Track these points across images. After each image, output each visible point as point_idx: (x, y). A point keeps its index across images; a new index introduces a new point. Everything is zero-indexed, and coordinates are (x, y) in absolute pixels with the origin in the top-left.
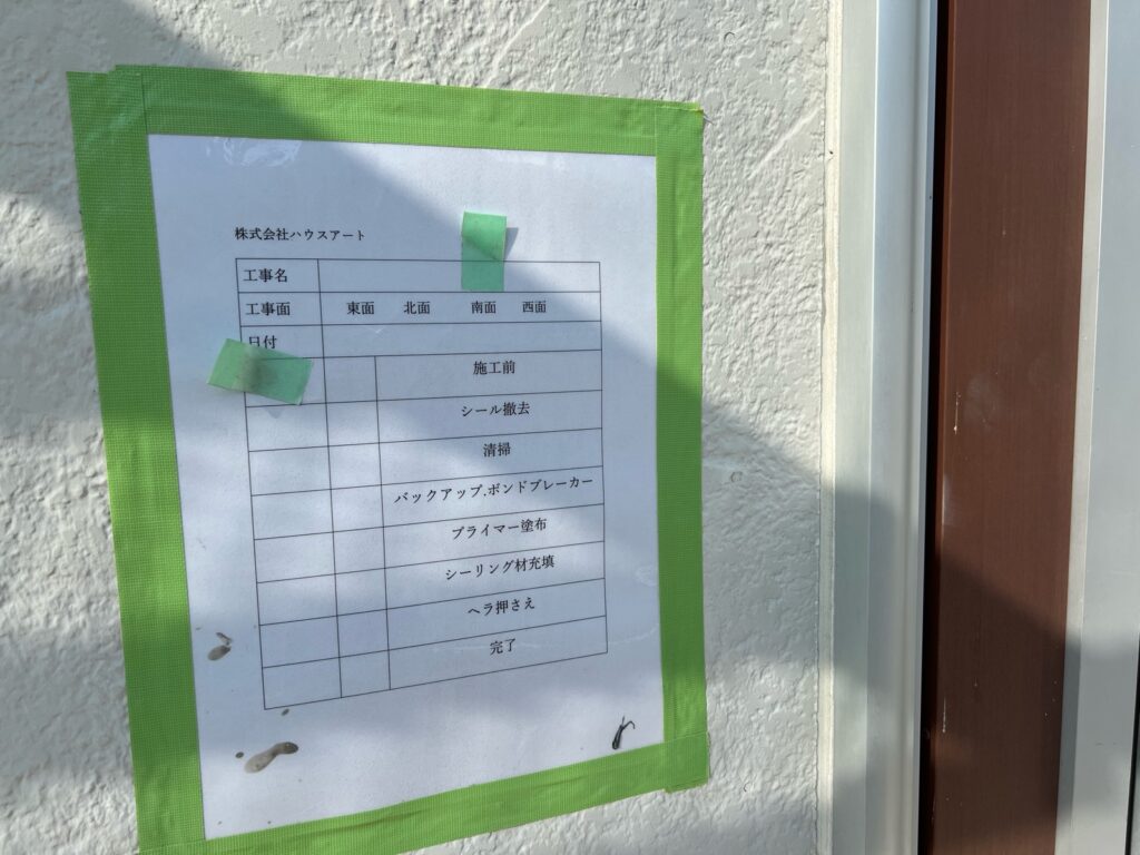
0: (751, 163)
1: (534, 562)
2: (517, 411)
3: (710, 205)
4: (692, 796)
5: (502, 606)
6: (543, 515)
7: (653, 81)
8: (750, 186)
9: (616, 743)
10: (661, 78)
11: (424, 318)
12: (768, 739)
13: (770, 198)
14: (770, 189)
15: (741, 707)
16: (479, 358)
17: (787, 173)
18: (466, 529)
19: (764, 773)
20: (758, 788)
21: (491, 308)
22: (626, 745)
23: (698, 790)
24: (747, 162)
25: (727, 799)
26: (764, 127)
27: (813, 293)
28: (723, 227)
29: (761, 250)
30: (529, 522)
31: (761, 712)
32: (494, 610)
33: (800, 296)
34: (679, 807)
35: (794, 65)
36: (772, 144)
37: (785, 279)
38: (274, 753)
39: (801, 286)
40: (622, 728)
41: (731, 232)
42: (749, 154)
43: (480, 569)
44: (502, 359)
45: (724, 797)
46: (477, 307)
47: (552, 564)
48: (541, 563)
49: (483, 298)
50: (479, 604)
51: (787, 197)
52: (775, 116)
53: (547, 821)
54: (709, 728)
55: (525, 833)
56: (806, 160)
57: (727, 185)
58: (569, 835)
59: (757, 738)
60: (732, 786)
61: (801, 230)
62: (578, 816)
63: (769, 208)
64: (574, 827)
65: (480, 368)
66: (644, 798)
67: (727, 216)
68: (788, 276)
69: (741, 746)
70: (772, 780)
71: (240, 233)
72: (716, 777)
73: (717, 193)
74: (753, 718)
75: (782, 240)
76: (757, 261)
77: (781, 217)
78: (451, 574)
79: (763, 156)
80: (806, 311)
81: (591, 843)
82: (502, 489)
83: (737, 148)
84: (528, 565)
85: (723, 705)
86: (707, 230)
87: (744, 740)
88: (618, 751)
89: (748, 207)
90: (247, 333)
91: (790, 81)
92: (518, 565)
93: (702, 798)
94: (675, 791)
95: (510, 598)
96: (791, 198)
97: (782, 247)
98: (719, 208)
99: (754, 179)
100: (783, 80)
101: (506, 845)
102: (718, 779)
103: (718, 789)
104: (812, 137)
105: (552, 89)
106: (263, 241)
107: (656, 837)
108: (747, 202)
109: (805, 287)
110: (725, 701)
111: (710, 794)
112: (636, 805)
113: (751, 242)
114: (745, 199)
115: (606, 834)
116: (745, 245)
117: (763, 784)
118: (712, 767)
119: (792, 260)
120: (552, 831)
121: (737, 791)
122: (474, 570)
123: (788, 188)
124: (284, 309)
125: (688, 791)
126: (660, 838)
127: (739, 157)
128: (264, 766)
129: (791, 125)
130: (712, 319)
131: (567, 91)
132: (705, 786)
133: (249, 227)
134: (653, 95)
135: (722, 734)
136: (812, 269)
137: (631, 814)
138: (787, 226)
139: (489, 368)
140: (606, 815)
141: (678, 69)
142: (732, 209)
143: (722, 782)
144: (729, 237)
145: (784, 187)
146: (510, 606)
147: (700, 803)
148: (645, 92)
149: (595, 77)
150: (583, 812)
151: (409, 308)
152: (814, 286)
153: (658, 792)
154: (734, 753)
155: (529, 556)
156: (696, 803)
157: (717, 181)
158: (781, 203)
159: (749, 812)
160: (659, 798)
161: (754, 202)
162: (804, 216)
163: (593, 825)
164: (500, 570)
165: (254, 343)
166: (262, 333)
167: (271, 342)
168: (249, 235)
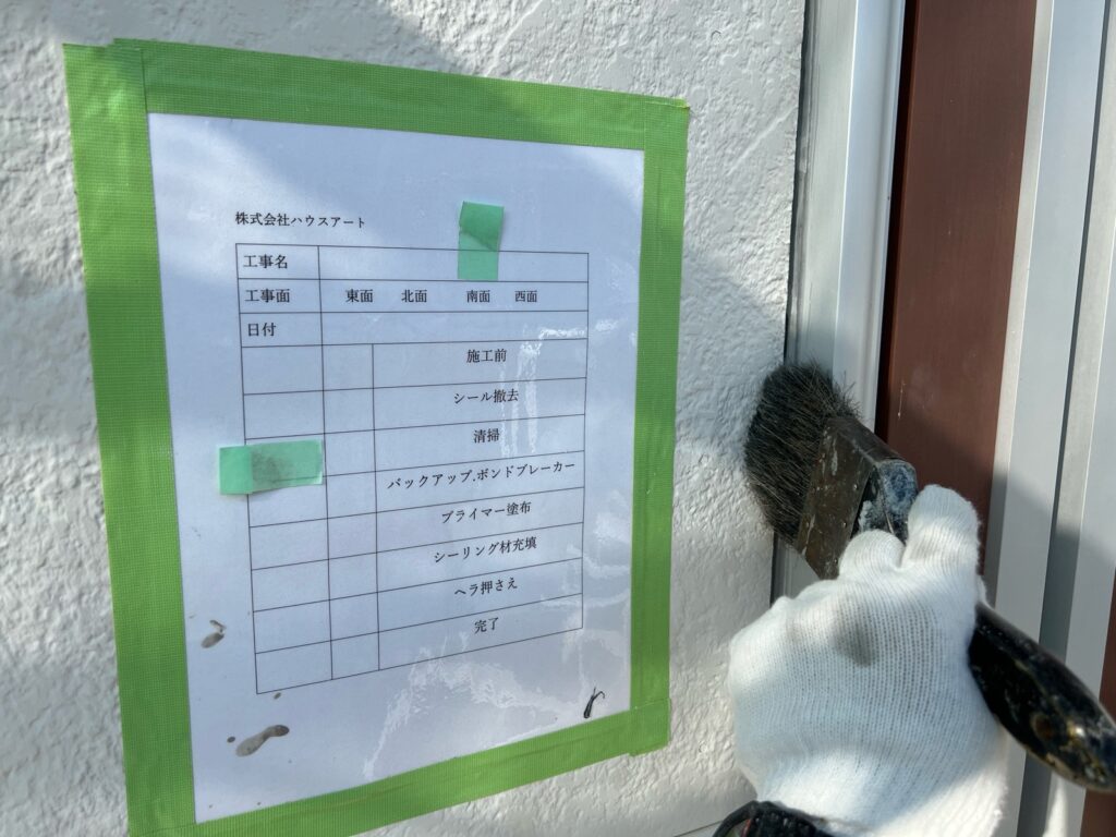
0: (730, 160)
1: (518, 543)
2: (507, 398)
3: (691, 199)
4: (653, 758)
5: (487, 586)
6: (527, 499)
7: (644, 77)
8: (729, 182)
9: (587, 713)
10: (651, 74)
11: (421, 306)
12: (722, 703)
13: (746, 194)
14: (745, 186)
15: (699, 674)
16: (473, 347)
17: (762, 169)
18: (455, 512)
19: (717, 734)
20: (712, 748)
21: (485, 297)
22: (596, 714)
23: (658, 753)
24: (726, 158)
25: (684, 760)
26: (743, 125)
27: (779, 285)
28: (702, 222)
29: (735, 244)
30: (515, 506)
31: (717, 678)
32: (479, 590)
33: (769, 289)
34: (642, 769)
35: (773, 65)
36: (750, 142)
37: (756, 272)
38: (265, 736)
39: (769, 278)
40: (593, 698)
41: (708, 227)
42: (729, 151)
43: (467, 551)
44: (495, 347)
45: (681, 757)
46: (472, 296)
47: (535, 546)
48: (524, 543)
49: (478, 287)
50: (465, 585)
51: (761, 193)
52: (753, 115)
53: (522, 788)
54: (671, 695)
55: (501, 801)
56: (779, 158)
57: (707, 180)
58: (541, 800)
59: (713, 702)
60: (688, 747)
61: (772, 225)
62: (551, 782)
63: (744, 204)
64: (546, 793)
65: (473, 357)
66: (610, 762)
67: (707, 210)
68: (759, 269)
69: (699, 711)
70: (724, 740)
71: (241, 218)
72: (675, 740)
73: (698, 188)
74: (710, 685)
75: (755, 234)
76: (733, 254)
77: (755, 213)
78: (439, 557)
79: (741, 154)
80: (773, 303)
81: (562, 806)
82: (490, 474)
83: (718, 145)
84: (512, 547)
85: (684, 673)
86: (688, 223)
87: (702, 704)
88: (589, 720)
89: (725, 202)
90: (246, 320)
91: (769, 81)
92: (502, 547)
93: (662, 760)
94: (637, 753)
95: (494, 579)
96: (764, 194)
97: (754, 241)
98: (700, 203)
99: (732, 176)
100: (762, 80)
101: (483, 812)
102: (676, 743)
103: (676, 751)
104: (786, 136)
105: (550, 81)
106: (264, 227)
107: (620, 797)
108: (725, 198)
109: (773, 280)
110: (687, 669)
111: (670, 756)
112: (603, 769)
113: (727, 236)
114: (723, 194)
115: (575, 797)
116: (722, 239)
117: (716, 744)
118: (672, 730)
119: (763, 254)
120: (526, 798)
121: (693, 752)
122: (461, 552)
123: (762, 185)
124: (284, 296)
125: (650, 754)
126: (623, 798)
127: (720, 153)
128: (255, 749)
129: (768, 123)
130: (688, 310)
131: (564, 83)
132: (664, 749)
133: (250, 212)
134: (643, 90)
135: (682, 699)
136: (780, 263)
137: (598, 777)
138: (760, 221)
139: (482, 356)
140: (575, 780)
141: (668, 65)
142: (712, 203)
143: (680, 744)
144: (708, 231)
145: (759, 183)
146: (494, 586)
147: (660, 764)
148: (636, 87)
149: (591, 70)
150: (555, 778)
151: (407, 296)
152: (781, 279)
153: (624, 756)
154: (691, 717)
155: (513, 538)
156: (656, 764)
157: (698, 176)
158: (755, 199)
159: (702, 771)
160: (624, 761)
161: (731, 197)
162: (775, 211)
163: (563, 789)
164: (486, 552)
165: (253, 330)
166: (261, 320)
167: (270, 329)
168: (250, 220)
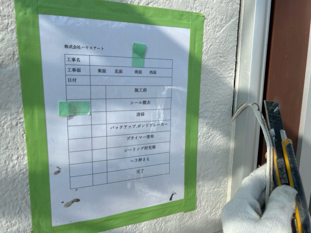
0: (217, 32)
1: (150, 147)
2: (147, 103)
3: (205, 44)
4: (191, 213)
5: (140, 160)
6: (153, 134)
7: (190, 6)
8: (216, 39)
9: (171, 199)
10: (193, 5)
11: (121, 74)
12: (213, 198)
13: (222, 43)
14: (222, 40)
15: (206, 189)
16: (136, 87)
17: (227, 35)
18: (131, 137)
19: (211, 207)
20: (209, 211)
21: (140, 72)
22: (173, 200)
23: (193, 212)
24: (216, 32)
25: (201, 214)
26: (221, 22)
27: (232, 71)
28: (208, 51)
29: (218, 58)
30: (149, 136)
31: (211, 190)
32: (138, 161)
33: (229, 72)
34: (187, 217)
35: (231, 3)
36: (223, 27)
37: (225, 67)
38: (73, 202)
39: (229, 69)
40: (173, 195)
41: (210, 52)
42: (217, 29)
43: (134, 149)
44: (143, 87)
45: (200, 214)
46: (136, 72)
47: (155, 148)
48: (152, 147)
49: (138, 69)
50: (134, 159)
51: (226, 43)
52: (224, 18)
53: (151, 221)
54: (197, 195)
55: (144, 224)
56: (232, 32)
57: (210, 38)
58: (156, 225)
59: (210, 198)
60: (202, 211)
61: (230, 53)
62: (159, 219)
63: (221, 46)
64: (158, 222)
65: (136, 90)
66: (178, 214)
67: (209, 48)
69: (205, 200)
70: (213, 209)
71: (66, 46)
72: (198, 208)
73: (207, 41)
74: (209, 192)
75: (224, 55)
76: (218, 61)
77: (225, 48)
78: (126, 150)
80: (230, 76)
81: (163, 227)
82: (141, 126)
83: (213, 28)
84: (148, 148)
85: (201, 188)
86: (204, 51)
87: (206, 198)
89: (215, 45)
90: (68, 77)
91: (229, 8)
92: (145, 148)
93: (194, 214)
94: (186, 212)
95: (143, 157)
96: (228, 43)
97: (224, 57)
98: (207, 45)
99: (218, 37)
100: (227, 8)
101: (139, 227)
102: (198, 209)
103: (198, 212)
104: (235, 25)
105: (161, 7)
106: (73, 49)
107: (181, 225)
108: (215, 44)
109: (230, 69)
111: (196, 213)
112: (176, 216)
113: (216, 55)
114: (215, 43)
115: (167, 224)
117: (211, 210)
118: (197, 206)
119: (227, 61)
120: (152, 224)
121: (203, 212)
122: (132, 149)
123: (227, 40)
124: (79, 70)
125: (190, 212)
126: (182, 225)
127: (214, 30)
128: (70, 205)
129: (229, 21)
131: (165, 8)
132: (195, 211)
133: (69, 45)
134: (190, 10)
135: (200, 196)
136: (232, 64)
137: (174, 218)
138: (226, 51)
139: (139, 90)
140: (167, 219)
141: (198, 3)
142: (211, 45)
143: (199, 210)
144: (210, 54)
145: (226, 40)
146: (143, 160)
147: (193, 215)
148: (188, 9)
149: (174, 4)
150: (161, 218)
151: (116, 71)
152: (232, 69)
153: (182, 212)
154: (203, 201)
155: (148, 145)
156: (192, 215)
157: (207, 37)
158: (225, 44)
159: (206, 218)
160: (182, 214)
161: (217, 44)
162: (231, 48)
163: (163, 222)
164: (140, 149)
165: (70, 80)
166: (72, 77)
167: (75, 80)
168: (69, 47)
